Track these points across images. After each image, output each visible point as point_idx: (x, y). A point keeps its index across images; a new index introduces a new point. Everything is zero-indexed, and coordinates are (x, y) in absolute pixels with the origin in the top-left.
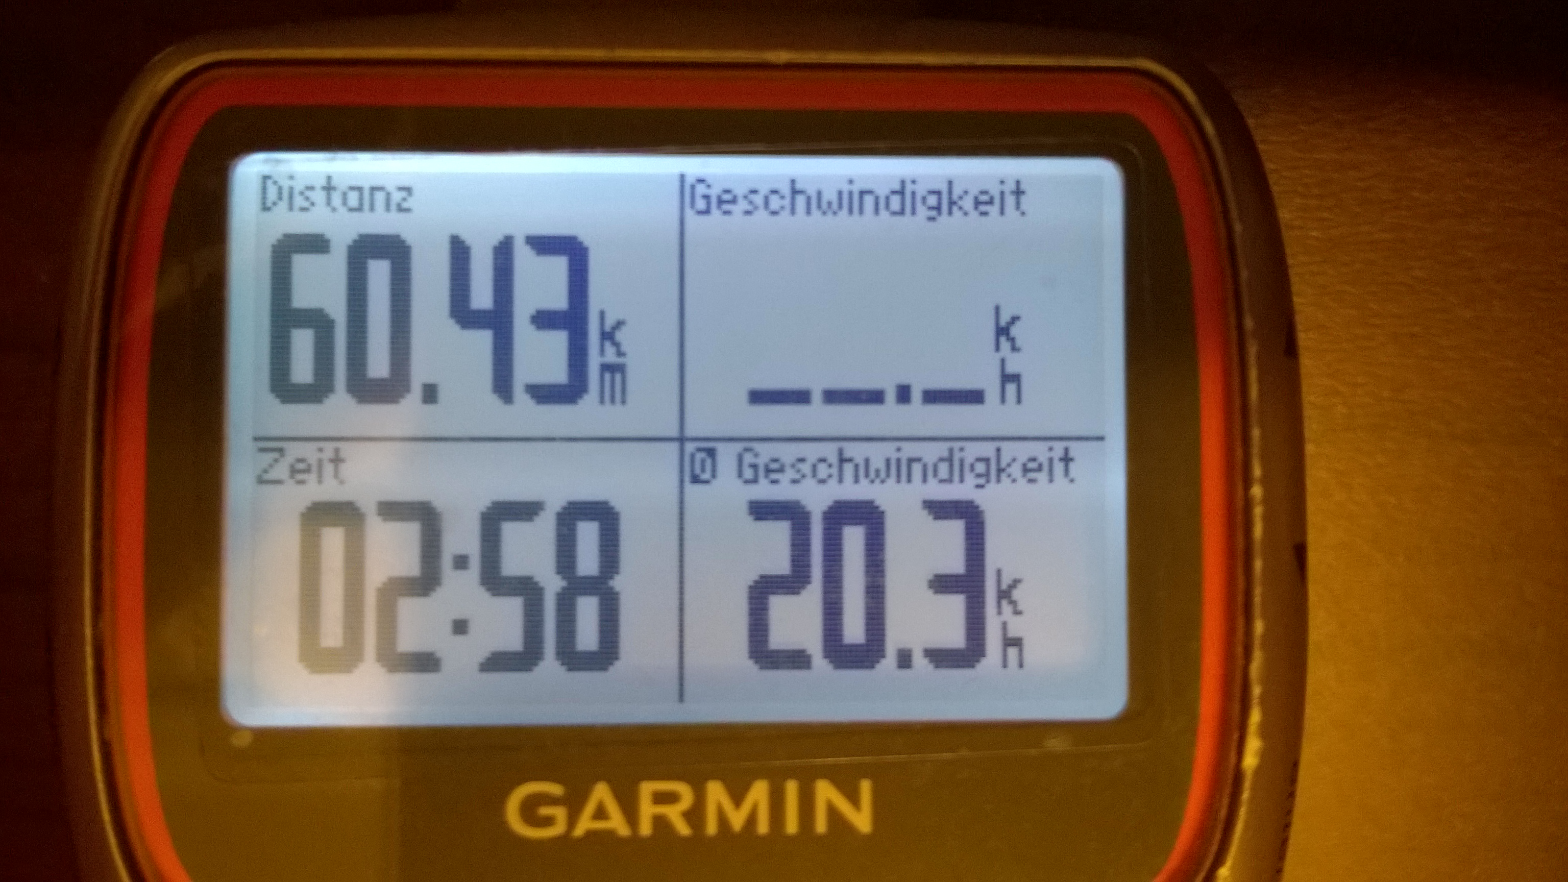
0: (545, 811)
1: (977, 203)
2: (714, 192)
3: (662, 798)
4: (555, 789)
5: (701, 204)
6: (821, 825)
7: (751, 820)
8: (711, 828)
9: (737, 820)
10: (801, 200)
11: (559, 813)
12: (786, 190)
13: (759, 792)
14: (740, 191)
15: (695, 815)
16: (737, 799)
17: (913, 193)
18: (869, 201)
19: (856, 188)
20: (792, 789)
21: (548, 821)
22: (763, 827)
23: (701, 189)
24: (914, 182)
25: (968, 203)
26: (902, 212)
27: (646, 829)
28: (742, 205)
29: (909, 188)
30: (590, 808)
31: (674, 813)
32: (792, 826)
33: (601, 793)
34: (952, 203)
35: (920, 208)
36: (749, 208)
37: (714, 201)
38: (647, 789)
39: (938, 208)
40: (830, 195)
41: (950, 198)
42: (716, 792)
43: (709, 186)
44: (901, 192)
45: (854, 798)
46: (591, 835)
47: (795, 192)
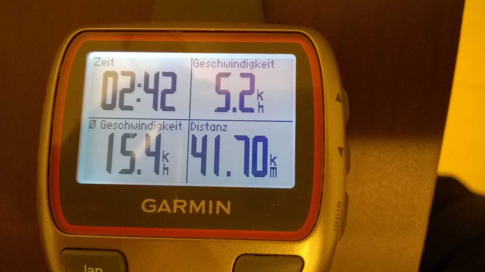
0: (151, 206)
1: (262, 65)
2: (199, 62)
3: (179, 204)
4: (154, 201)
5: (196, 65)
6: (218, 212)
7: (201, 210)
8: (191, 212)
9: (197, 210)
10: (220, 64)
11: (154, 206)
12: (216, 62)
13: (203, 203)
14: (205, 62)
15: (187, 209)
16: (198, 204)
17: (247, 62)
18: (236, 64)
19: (233, 62)
20: (211, 202)
21: (152, 208)
22: (203, 212)
23: (196, 61)
24: (247, 60)
25: (260, 65)
26: (244, 67)
27: (175, 211)
28: (206, 65)
29: (246, 61)
30: (162, 205)
31: (182, 208)
32: (210, 212)
33: (165, 202)
34: (256, 65)
35: (249, 66)
36: (208, 66)
37: (199, 64)
38: (176, 201)
39: (253, 66)
40: (227, 63)
41: (256, 64)
42: (192, 203)
43: (198, 61)
44: (244, 62)
45: (226, 206)
46: (162, 212)
47: (218, 62)
